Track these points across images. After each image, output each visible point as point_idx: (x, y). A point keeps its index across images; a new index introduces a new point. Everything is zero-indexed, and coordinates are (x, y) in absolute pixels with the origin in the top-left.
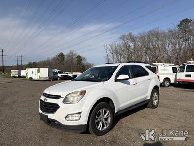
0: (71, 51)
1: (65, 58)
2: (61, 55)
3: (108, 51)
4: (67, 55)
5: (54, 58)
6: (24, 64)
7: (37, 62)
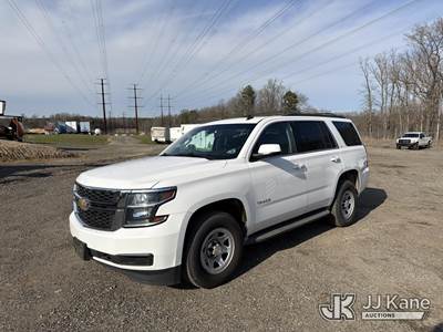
0: (270, 82)
1: (257, 98)
2: (249, 92)
3: (371, 76)
4: (261, 92)
5: (234, 100)
6: (173, 114)
7: (199, 109)
